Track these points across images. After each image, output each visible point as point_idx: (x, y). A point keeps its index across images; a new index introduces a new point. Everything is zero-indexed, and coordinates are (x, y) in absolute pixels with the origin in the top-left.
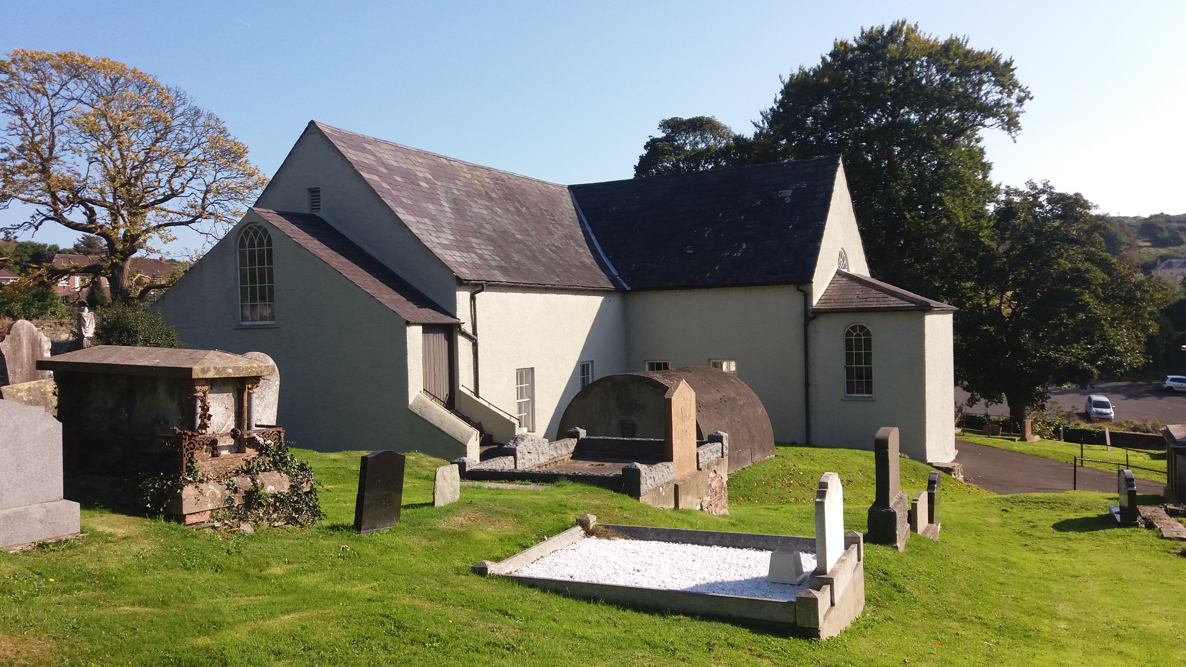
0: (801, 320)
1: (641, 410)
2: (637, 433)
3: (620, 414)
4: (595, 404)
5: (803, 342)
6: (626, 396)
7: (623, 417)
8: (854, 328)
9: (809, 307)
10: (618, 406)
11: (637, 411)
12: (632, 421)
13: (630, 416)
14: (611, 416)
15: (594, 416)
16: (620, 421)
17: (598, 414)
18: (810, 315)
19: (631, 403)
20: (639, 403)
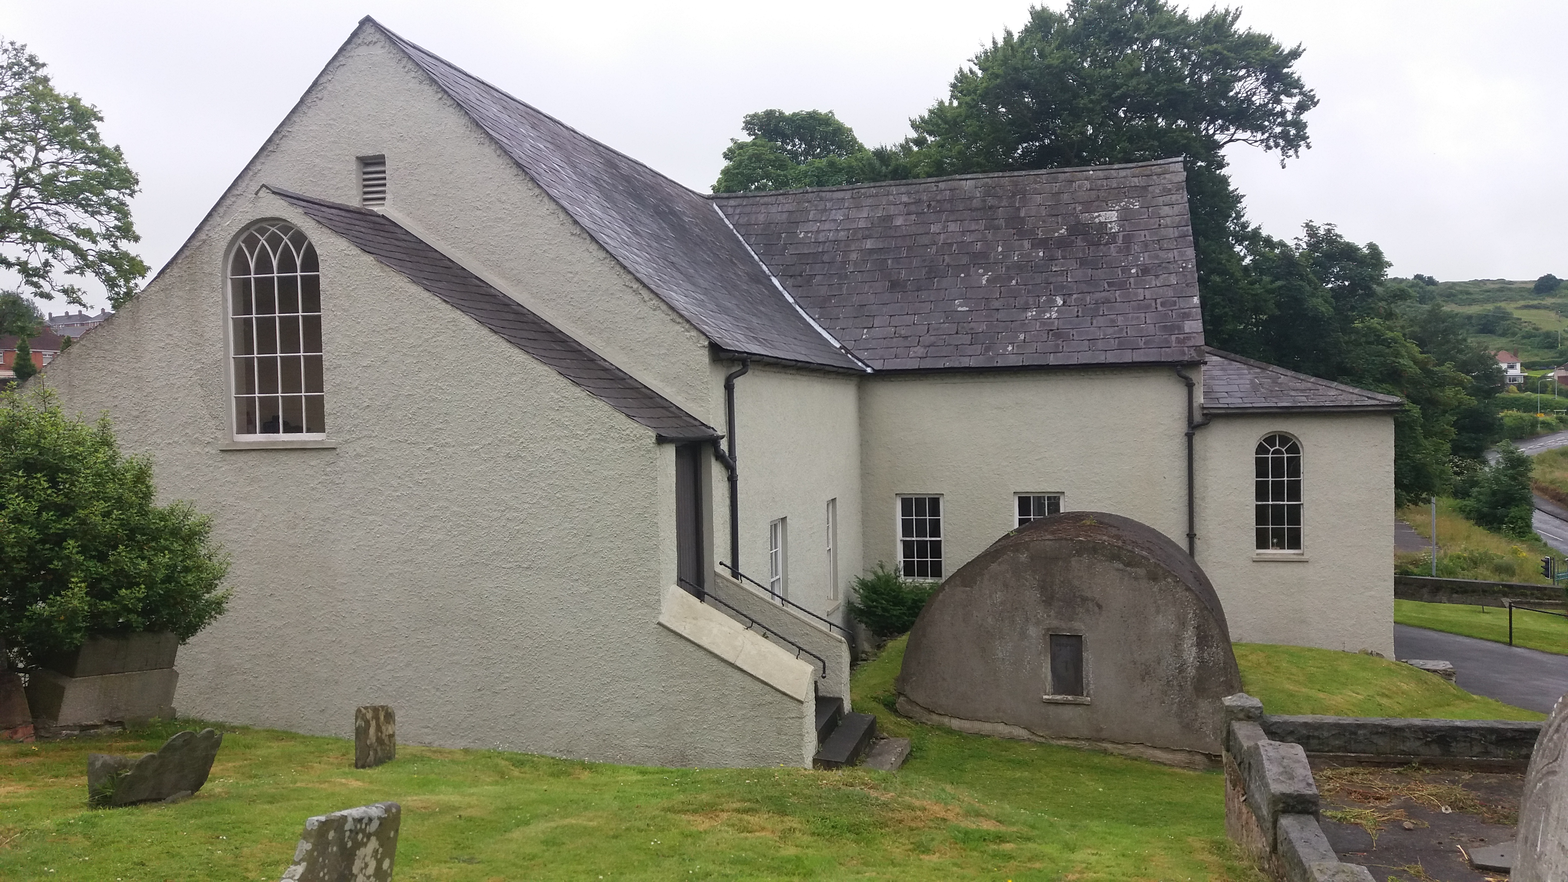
0: (1180, 427)
1: (1096, 609)
2: (1085, 654)
3: (1049, 616)
4: (991, 596)
5: (1185, 464)
6: (1062, 582)
7: (1055, 623)
8: (1270, 440)
9: (1195, 405)
10: (1043, 601)
11: (1088, 611)
12: (1075, 630)
13: (1071, 619)
14: (1027, 620)
15: (990, 620)
16: (1048, 630)
17: (997, 616)
18: (1198, 417)
19: (1074, 596)
20: (1089, 594)
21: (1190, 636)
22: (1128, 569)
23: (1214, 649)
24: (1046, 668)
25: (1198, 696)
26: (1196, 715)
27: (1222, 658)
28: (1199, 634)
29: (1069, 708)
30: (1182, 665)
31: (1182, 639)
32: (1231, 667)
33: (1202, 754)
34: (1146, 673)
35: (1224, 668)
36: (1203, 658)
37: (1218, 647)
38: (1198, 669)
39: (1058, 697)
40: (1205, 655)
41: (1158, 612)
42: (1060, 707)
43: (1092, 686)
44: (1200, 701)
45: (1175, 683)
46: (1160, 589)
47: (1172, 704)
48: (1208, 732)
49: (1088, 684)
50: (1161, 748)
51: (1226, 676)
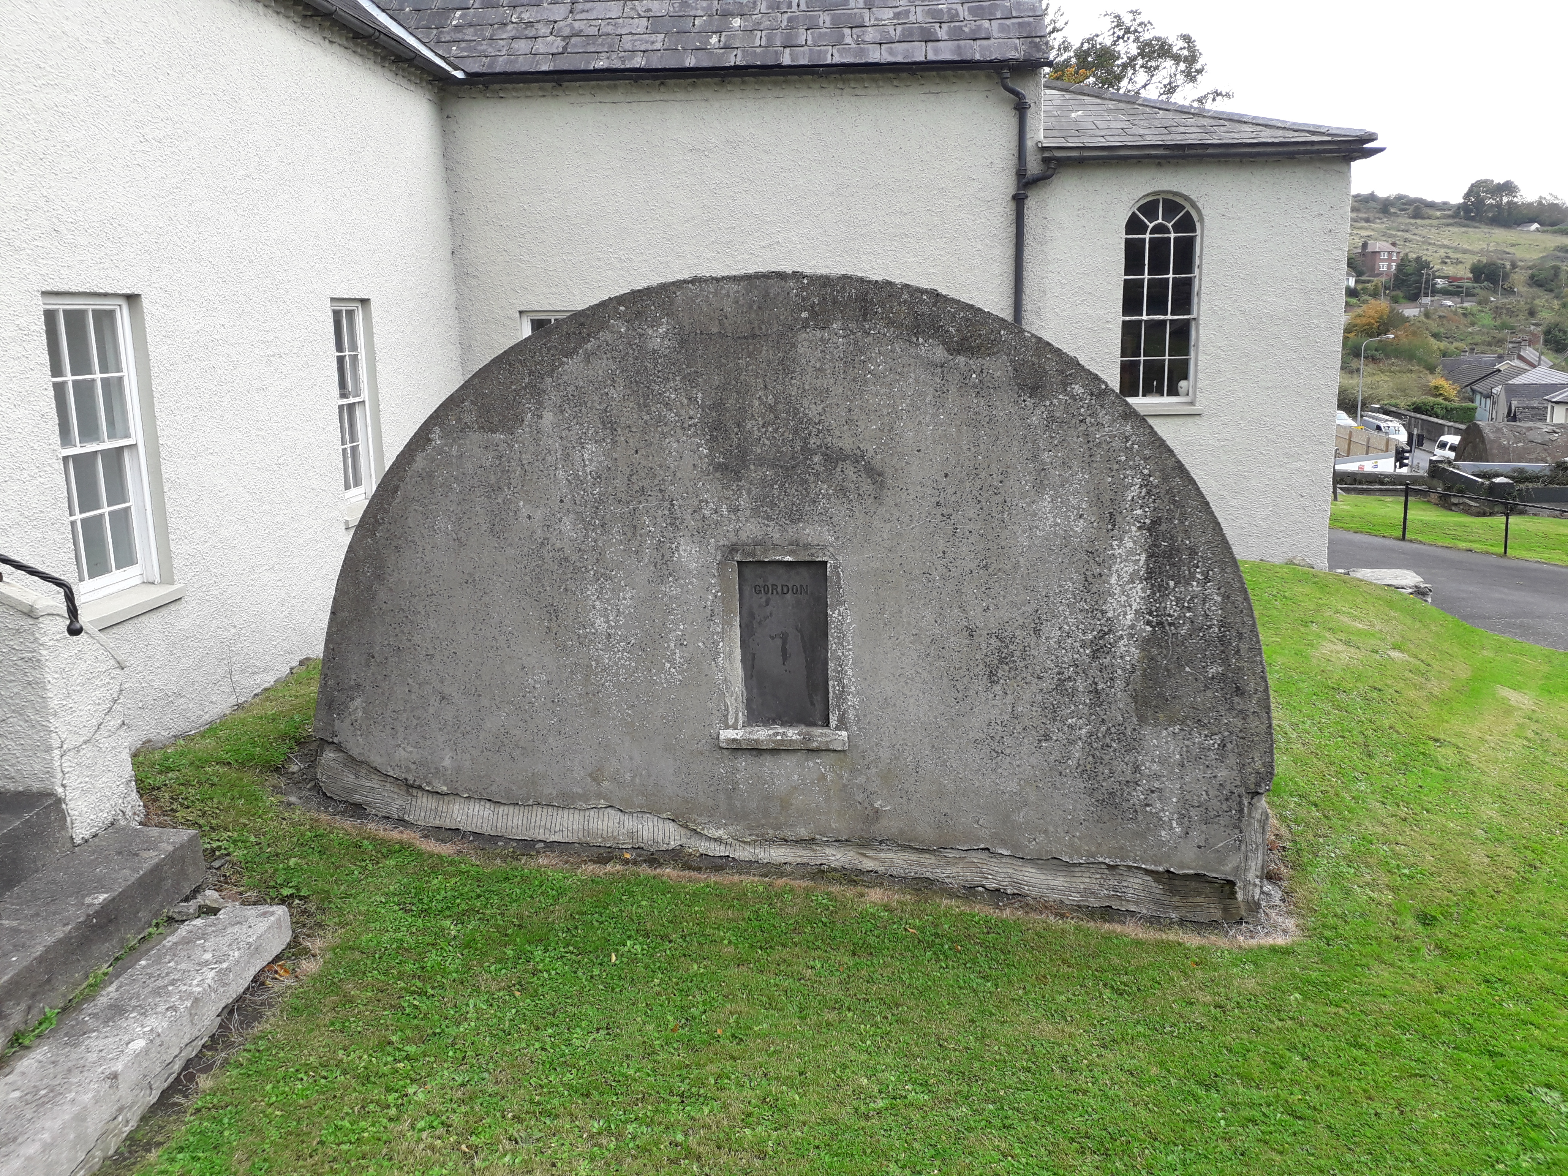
0: (1005, 185)
1: (867, 486)
2: (834, 615)
3: (735, 510)
4: (567, 457)
5: (1010, 251)
6: (772, 408)
7: (751, 529)
8: (1149, 208)
9: (1030, 144)
10: (719, 467)
11: (842, 491)
12: (807, 546)
13: (795, 516)
14: (674, 523)
15: (567, 525)
16: (733, 549)
17: (588, 514)
18: (1034, 166)
19: (805, 449)
20: (847, 444)
21: (1131, 552)
22: (961, 359)
23: (1195, 587)
24: (729, 656)
25: (1142, 720)
26: (1136, 769)
27: (1216, 614)
28: (1155, 545)
29: (789, 762)
30: (1103, 635)
31: (1107, 562)
32: (1240, 635)
33: (1148, 872)
34: (1002, 661)
35: (1221, 640)
36: (1161, 613)
37: (1207, 580)
38: (1147, 643)
39: (762, 734)
40: (1170, 606)
41: (1039, 486)
42: (768, 762)
43: (851, 700)
44: (1147, 731)
45: (1080, 685)
46: (1051, 418)
47: (1072, 743)
48: (1165, 816)
49: (841, 696)
50: (1033, 861)
51: (1225, 661)
